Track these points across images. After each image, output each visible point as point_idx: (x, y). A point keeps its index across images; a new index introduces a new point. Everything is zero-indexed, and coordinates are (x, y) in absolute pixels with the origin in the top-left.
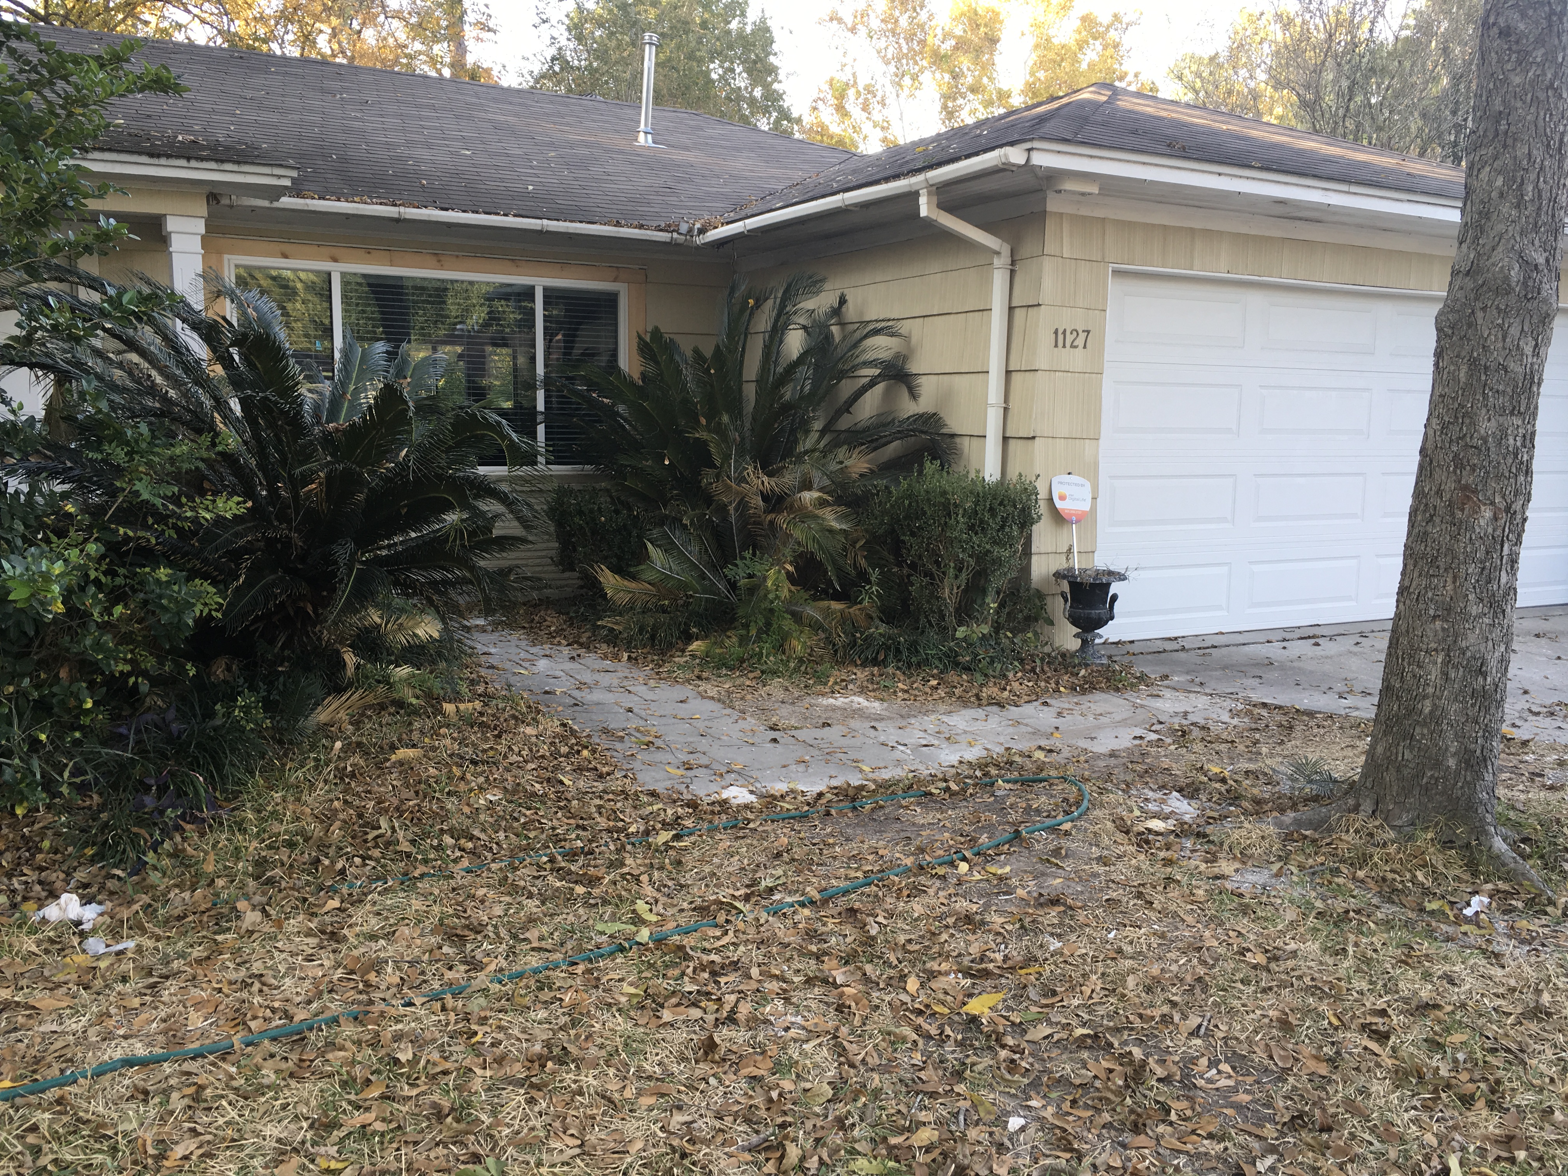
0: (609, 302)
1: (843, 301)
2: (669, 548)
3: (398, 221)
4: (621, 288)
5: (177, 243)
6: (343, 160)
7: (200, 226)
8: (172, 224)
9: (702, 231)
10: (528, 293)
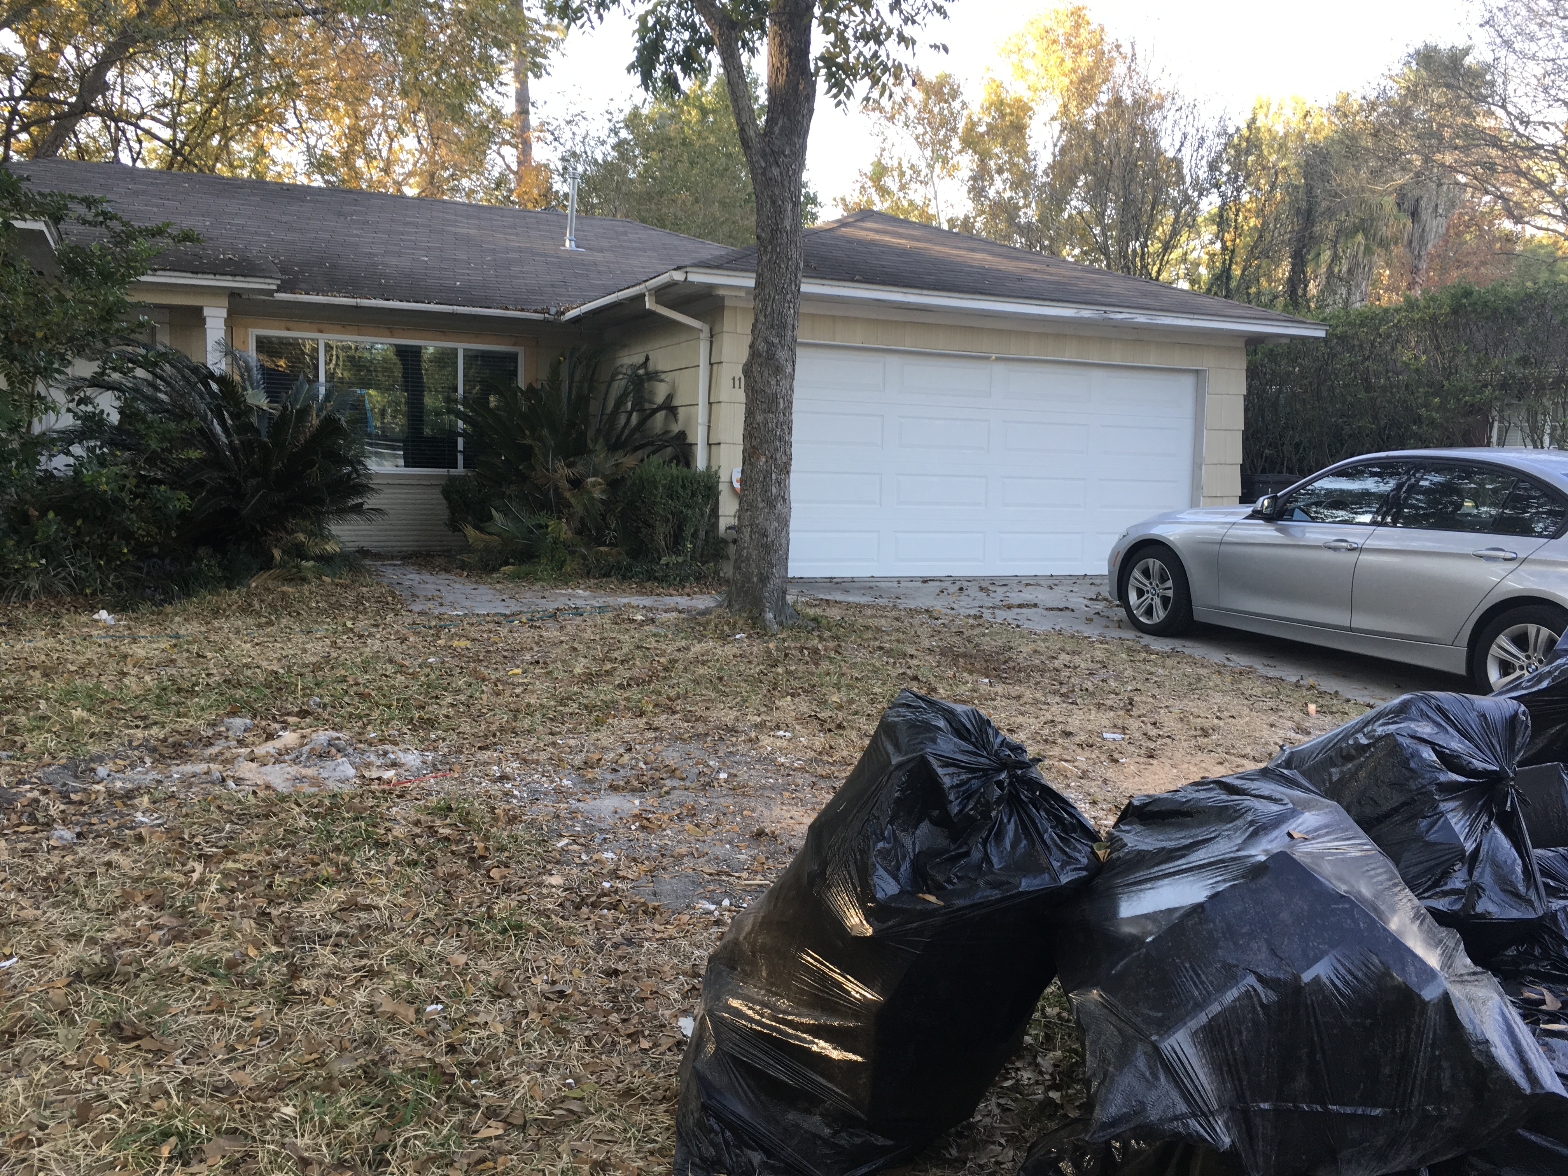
0: (514, 357)
1: (647, 359)
2: (506, 512)
3: (357, 307)
4: (520, 350)
5: (209, 323)
6: (333, 266)
7: (224, 313)
8: (206, 312)
9: (563, 313)
10: (454, 352)
